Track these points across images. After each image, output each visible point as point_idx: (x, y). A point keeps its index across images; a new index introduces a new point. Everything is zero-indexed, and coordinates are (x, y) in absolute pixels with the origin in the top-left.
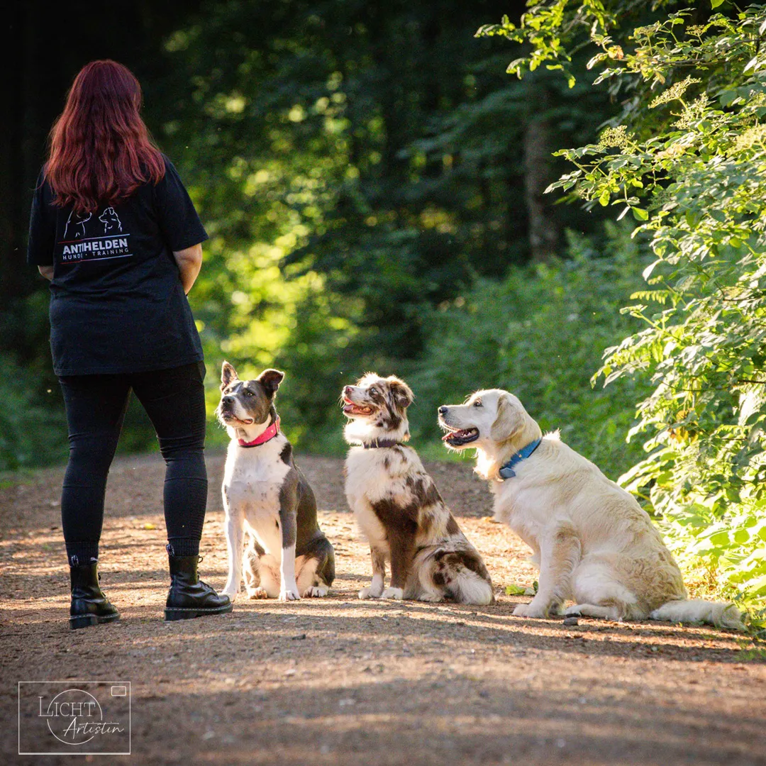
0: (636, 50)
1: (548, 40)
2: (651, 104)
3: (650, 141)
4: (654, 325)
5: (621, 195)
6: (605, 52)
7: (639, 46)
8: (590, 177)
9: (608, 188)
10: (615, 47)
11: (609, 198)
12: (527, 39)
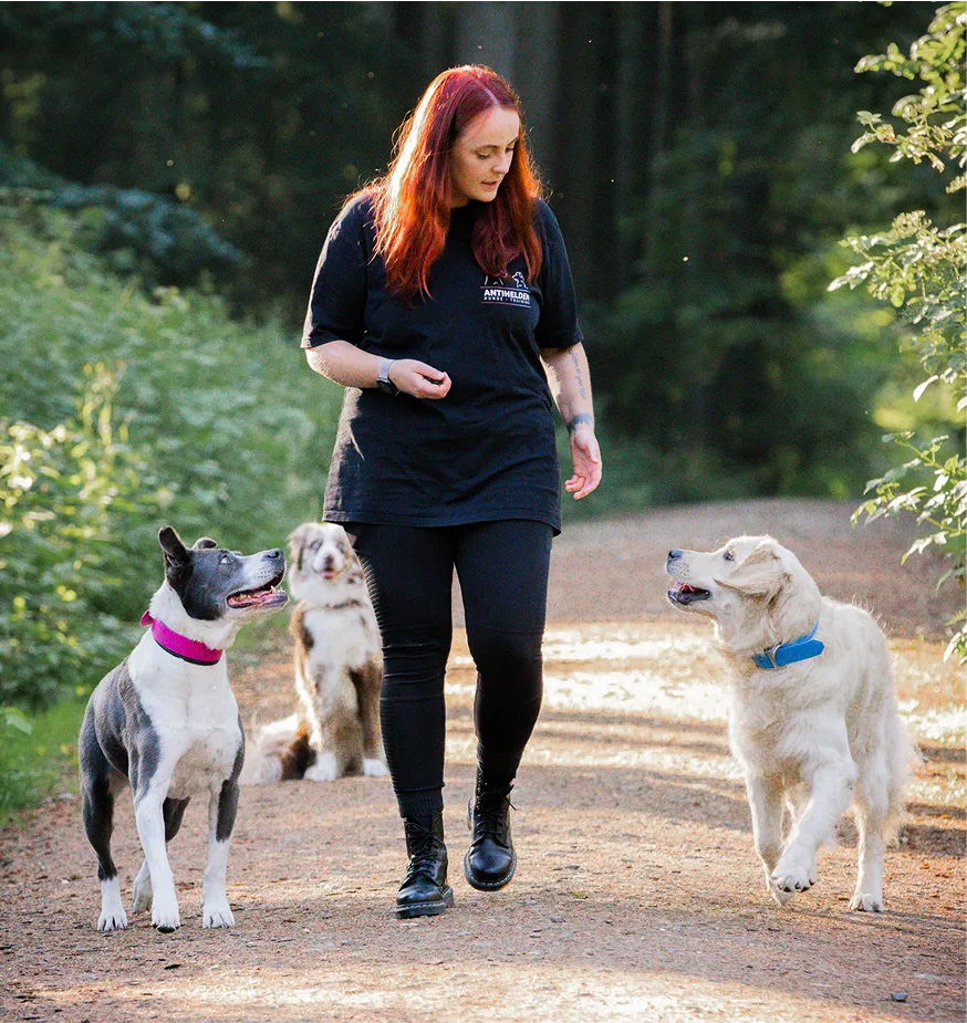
0: (909, 130)
1: (944, 75)
2: (949, 186)
3: (952, 229)
4: (922, 456)
5: (918, 293)
6: (874, 132)
7: (913, 125)
8: (882, 272)
9: (902, 285)
10: (885, 127)
11: (903, 296)
12: (917, 75)
